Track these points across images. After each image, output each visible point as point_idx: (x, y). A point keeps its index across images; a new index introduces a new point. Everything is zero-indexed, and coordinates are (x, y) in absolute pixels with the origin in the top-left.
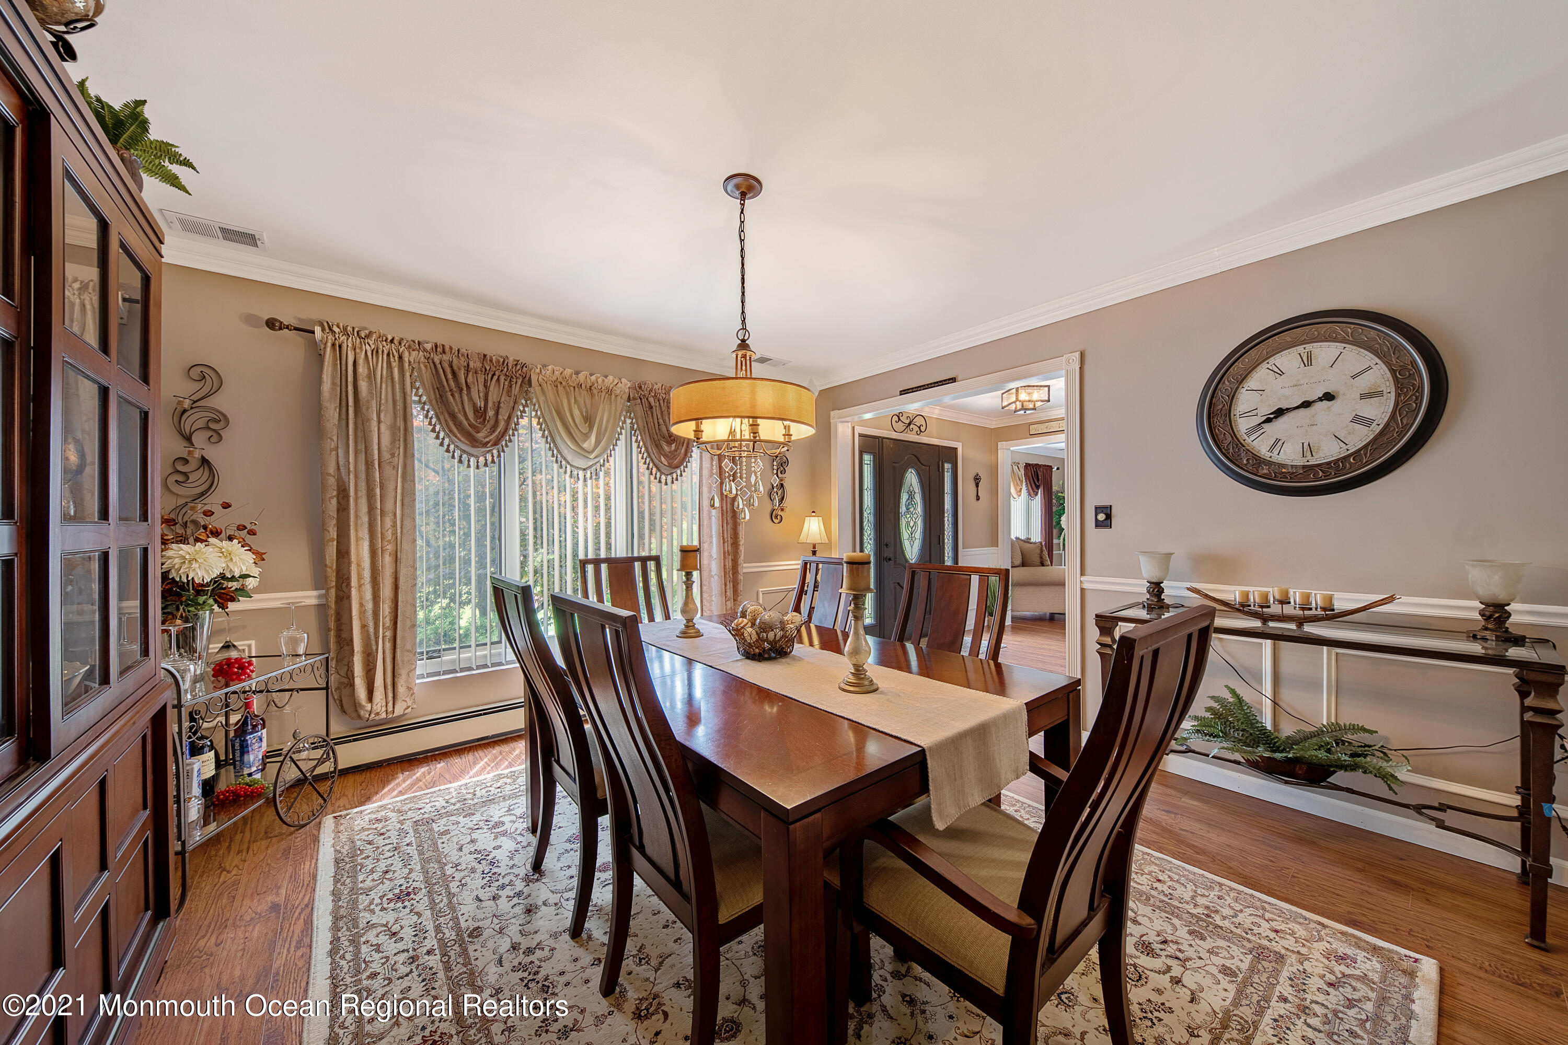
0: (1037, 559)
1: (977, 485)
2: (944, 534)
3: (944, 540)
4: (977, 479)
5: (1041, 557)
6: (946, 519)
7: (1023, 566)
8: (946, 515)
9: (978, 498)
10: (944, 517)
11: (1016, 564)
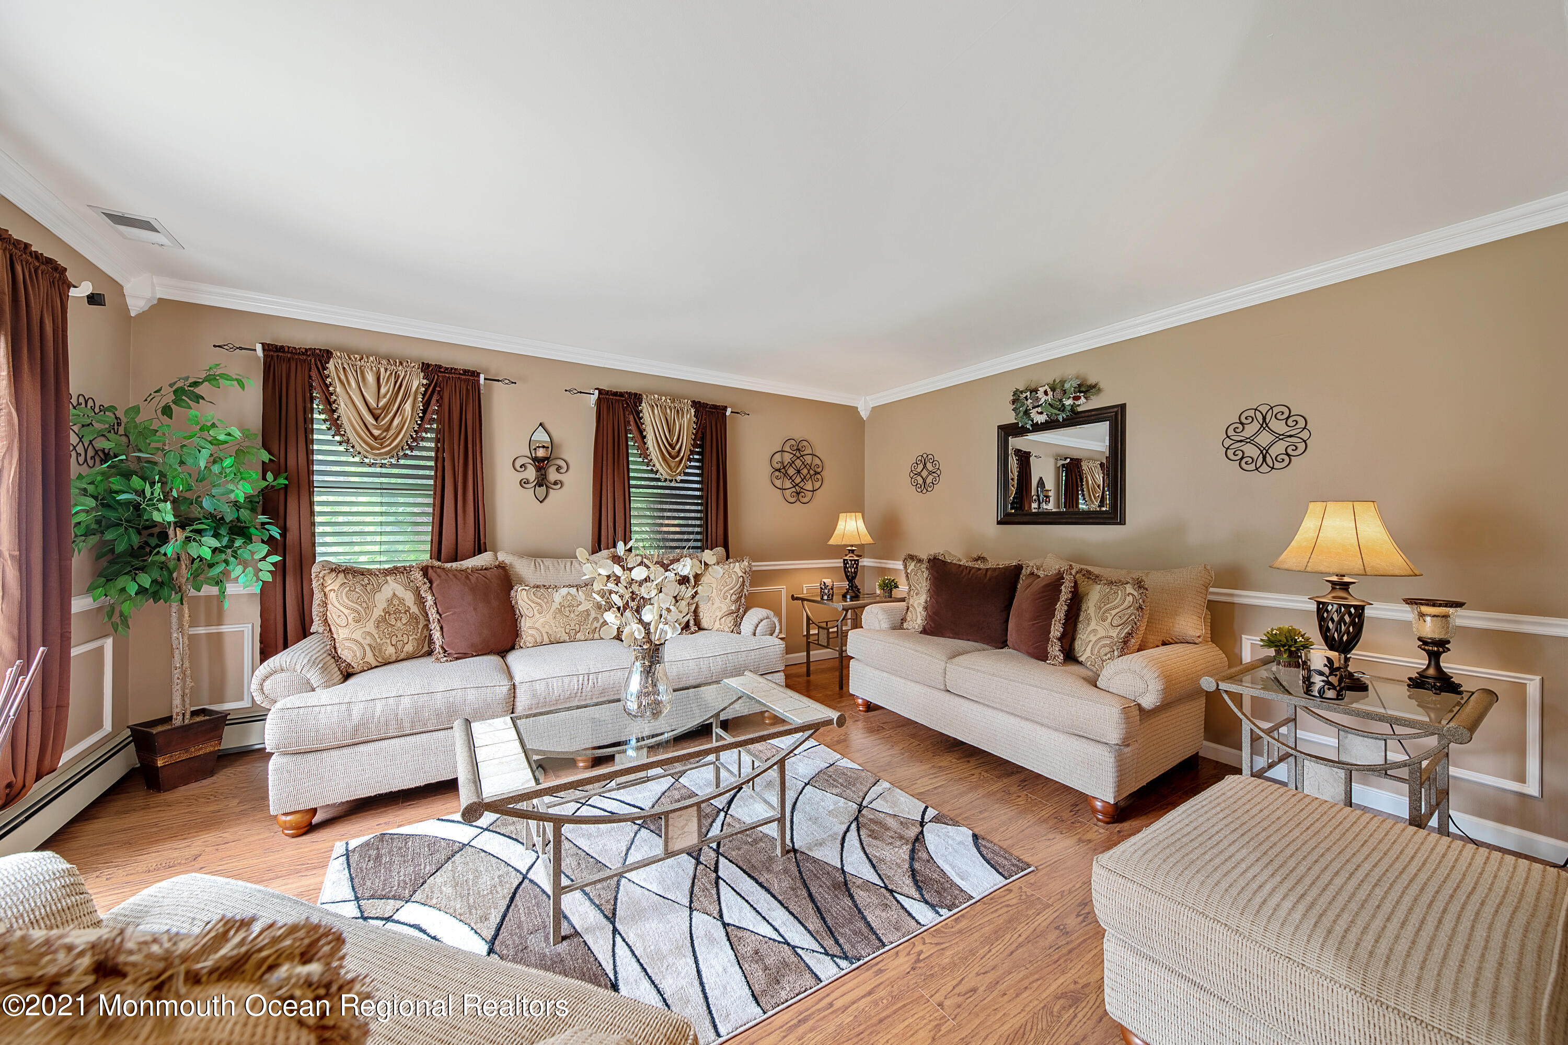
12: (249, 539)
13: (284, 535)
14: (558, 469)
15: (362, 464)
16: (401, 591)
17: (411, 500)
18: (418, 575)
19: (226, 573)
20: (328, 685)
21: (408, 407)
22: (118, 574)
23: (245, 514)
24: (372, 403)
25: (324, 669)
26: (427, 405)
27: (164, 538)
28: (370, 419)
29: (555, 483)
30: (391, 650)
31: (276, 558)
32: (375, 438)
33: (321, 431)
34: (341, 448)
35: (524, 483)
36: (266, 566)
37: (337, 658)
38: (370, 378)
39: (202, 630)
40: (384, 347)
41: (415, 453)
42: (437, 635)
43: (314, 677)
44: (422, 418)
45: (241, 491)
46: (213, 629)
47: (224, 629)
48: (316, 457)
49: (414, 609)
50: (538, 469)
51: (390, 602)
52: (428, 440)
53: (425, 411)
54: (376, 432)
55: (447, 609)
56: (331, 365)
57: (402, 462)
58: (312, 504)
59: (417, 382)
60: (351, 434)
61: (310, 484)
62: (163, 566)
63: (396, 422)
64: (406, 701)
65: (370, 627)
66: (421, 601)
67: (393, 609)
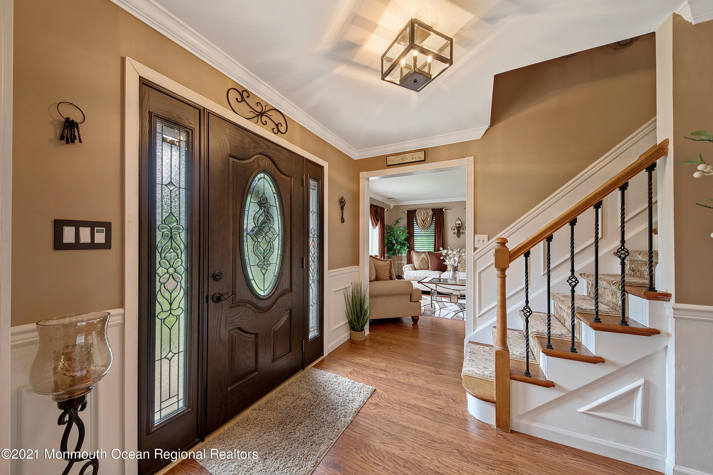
0: (387, 275)
1: (342, 208)
2: (308, 256)
3: (308, 262)
4: (342, 202)
5: (390, 273)
6: (311, 240)
7: (376, 281)
8: (311, 235)
9: (343, 221)
10: (308, 237)
11: (372, 279)
12: (405, 246)
13: (409, 245)
14: (463, 229)
15: (421, 231)
16: (424, 256)
17: (426, 238)
18: (427, 253)
19: (402, 251)
20: (413, 270)
21: (429, 219)
22: (389, 251)
23: (404, 241)
24: (423, 219)
25: (412, 268)
26: (433, 218)
27: (394, 246)
28: (422, 223)
29: (462, 233)
30: (422, 267)
31: (408, 249)
32: (423, 226)
33: (415, 225)
34: (418, 228)
35: (454, 233)
36: (406, 251)
37: (414, 267)
38: (423, 214)
39: (399, 262)
40: (425, 207)
41: (431, 228)
42: (430, 265)
43: (410, 269)
44: (432, 221)
45: (403, 238)
46: (401, 262)
47: (403, 262)
48: (414, 230)
49: (427, 260)
50: (458, 229)
51: (422, 258)
52: (433, 225)
53: (432, 219)
54: (423, 225)
55: (432, 260)
56: (416, 213)
57: (428, 230)
58: (414, 239)
59: (431, 213)
60: (420, 226)
61: (414, 236)
62: (394, 250)
63: (427, 222)
64: (422, 275)
65: (419, 262)
66: (428, 258)
67: (423, 259)
